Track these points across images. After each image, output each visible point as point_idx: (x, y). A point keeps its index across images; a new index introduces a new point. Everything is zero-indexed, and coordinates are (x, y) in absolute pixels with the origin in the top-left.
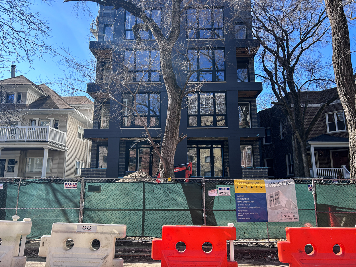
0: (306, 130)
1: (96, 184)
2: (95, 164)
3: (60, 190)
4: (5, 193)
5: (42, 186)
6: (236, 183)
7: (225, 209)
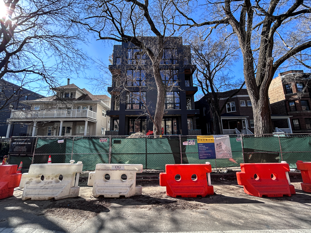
0: (220, 110)
1: (118, 139)
2: (112, 129)
3: (97, 143)
4: (65, 145)
5: (87, 141)
6: (198, 138)
7: (192, 152)
